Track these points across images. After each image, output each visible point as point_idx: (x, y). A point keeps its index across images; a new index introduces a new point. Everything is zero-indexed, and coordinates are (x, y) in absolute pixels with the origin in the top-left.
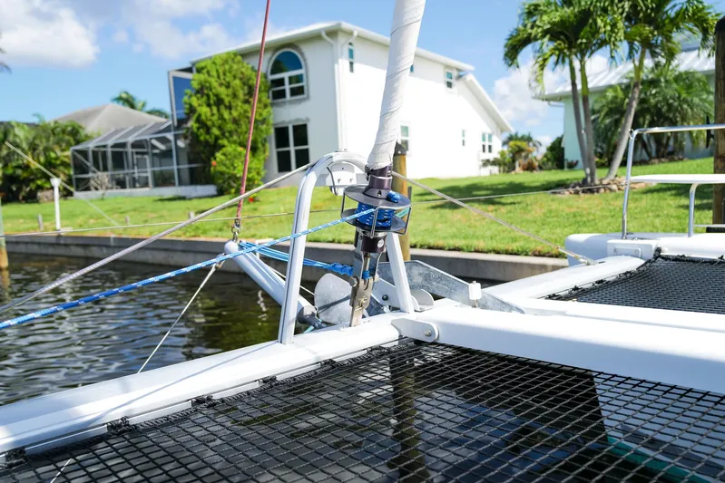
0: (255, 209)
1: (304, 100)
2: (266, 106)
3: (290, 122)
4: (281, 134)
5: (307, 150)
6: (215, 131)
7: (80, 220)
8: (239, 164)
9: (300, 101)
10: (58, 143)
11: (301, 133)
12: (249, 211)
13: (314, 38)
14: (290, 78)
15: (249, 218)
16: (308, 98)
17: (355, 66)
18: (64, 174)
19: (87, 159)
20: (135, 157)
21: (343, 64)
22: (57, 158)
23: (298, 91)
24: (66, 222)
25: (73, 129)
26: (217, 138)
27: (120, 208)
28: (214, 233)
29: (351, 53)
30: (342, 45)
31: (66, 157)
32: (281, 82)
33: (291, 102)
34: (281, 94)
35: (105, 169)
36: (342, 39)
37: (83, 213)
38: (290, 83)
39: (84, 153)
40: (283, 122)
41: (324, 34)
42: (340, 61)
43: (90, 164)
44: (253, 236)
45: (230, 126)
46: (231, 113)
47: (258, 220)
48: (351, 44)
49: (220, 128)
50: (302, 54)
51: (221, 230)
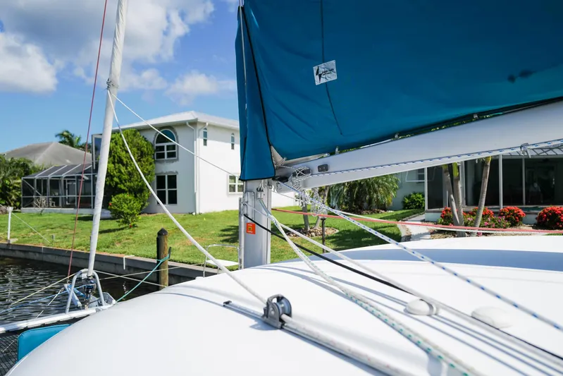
0: (132, 233)
1: (176, 160)
2: (151, 164)
3: (166, 173)
4: (160, 180)
5: (176, 191)
6: (116, 179)
7: (23, 233)
8: (125, 206)
9: (173, 161)
10: (13, 174)
11: (173, 180)
12: (128, 235)
13: (182, 125)
14: (168, 146)
15: (127, 239)
16: (178, 159)
17: (208, 142)
18: (15, 195)
19: (33, 185)
20: (67, 184)
21: (200, 141)
22: (10, 185)
23: (172, 155)
24: (14, 233)
25: (24, 164)
26: (117, 183)
27: (51, 225)
28: (104, 249)
29: (205, 134)
30: (200, 130)
31: (19, 183)
32: (162, 148)
33: (167, 161)
34: (162, 156)
35: (45, 194)
36: (199, 127)
37: (26, 227)
38: (168, 150)
39: (31, 181)
40: (162, 173)
41: (187, 124)
42: (198, 139)
43: (34, 188)
44: (124, 253)
45: (126, 177)
46: (126, 169)
47: (131, 241)
48: (206, 129)
49: (119, 177)
50: (176, 133)
51: (108, 247)
